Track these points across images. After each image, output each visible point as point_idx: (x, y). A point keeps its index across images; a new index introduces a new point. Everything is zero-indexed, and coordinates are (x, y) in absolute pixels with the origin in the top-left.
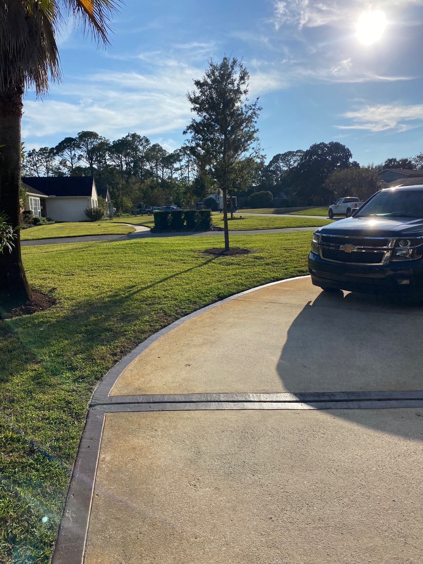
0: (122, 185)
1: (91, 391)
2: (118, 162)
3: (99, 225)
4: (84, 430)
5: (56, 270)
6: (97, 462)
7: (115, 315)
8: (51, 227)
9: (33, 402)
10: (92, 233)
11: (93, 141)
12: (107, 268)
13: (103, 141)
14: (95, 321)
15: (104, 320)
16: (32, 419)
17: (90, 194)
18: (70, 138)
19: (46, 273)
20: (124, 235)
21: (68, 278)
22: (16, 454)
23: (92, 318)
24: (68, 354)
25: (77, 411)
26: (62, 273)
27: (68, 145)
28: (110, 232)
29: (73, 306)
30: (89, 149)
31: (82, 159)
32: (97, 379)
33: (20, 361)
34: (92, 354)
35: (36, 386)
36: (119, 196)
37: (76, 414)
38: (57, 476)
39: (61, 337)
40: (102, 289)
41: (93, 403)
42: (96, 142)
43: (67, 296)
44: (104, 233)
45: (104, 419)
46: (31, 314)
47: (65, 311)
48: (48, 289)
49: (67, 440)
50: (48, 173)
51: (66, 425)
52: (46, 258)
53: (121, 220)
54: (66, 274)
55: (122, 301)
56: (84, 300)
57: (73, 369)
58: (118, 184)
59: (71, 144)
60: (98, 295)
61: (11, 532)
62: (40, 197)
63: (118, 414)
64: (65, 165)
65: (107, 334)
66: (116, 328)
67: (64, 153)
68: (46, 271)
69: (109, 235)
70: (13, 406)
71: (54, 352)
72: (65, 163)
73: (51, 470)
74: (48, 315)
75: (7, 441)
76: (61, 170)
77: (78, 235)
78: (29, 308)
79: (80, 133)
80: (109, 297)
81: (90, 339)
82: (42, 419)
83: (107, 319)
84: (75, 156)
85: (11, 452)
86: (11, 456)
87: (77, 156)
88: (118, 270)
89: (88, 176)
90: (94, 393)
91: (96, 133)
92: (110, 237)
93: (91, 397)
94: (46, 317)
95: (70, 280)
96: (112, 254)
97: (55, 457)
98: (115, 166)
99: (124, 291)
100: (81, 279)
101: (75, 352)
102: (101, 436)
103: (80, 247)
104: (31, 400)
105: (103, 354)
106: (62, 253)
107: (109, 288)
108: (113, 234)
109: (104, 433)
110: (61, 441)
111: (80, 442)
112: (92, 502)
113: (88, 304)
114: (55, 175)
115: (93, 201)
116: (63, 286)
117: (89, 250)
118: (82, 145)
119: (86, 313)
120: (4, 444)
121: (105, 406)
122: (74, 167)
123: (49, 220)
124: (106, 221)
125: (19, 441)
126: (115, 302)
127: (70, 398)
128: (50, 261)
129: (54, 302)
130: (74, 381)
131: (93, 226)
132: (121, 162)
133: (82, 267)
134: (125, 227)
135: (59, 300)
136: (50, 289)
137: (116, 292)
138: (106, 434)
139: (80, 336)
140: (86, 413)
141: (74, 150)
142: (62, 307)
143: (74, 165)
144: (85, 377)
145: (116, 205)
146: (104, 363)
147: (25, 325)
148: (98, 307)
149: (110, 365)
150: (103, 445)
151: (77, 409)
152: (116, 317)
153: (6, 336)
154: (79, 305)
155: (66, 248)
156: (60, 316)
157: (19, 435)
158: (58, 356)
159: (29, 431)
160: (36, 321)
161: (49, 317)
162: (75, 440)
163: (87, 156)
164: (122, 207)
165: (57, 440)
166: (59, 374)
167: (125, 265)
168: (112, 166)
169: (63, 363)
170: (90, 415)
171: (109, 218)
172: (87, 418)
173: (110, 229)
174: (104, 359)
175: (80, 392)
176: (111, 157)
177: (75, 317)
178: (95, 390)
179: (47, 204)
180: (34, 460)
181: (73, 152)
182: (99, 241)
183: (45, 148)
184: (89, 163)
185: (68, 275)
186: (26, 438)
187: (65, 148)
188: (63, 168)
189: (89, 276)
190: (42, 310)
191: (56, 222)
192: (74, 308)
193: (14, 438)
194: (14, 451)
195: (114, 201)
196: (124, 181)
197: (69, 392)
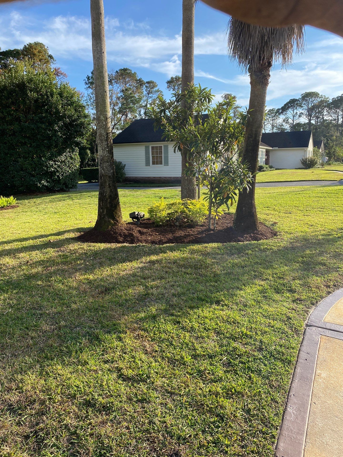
0: (336, 137)
1: (307, 313)
2: (334, 116)
3: (313, 172)
4: (302, 343)
5: (276, 208)
6: (314, 375)
7: (328, 252)
8: (273, 173)
9: (261, 310)
10: (307, 179)
11: (314, 100)
12: (320, 209)
13: (323, 99)
14: (310, 254)
15: (318, 255)
16: (261, 324)
17: (307, 146)
18: (294, 99)
19: (269, 210)
20: (336, 182)
21: (287, 215)
22: (250, 347)
23: (308, 252)
24: (287, 277)
25: (296, 327)
26: (281, 211)
27: (291, 105)
28: (323, 179)
29: (291, 239)
30: (310, 107)
31: (303, 116)
32: (313, 304)
33: (250, 276)
34: (308, 282)
35: (262, 299)
36: (332, 147)
37: (295, 329)
38: (281, 375)
39: (281, 263)
40: (316, 227)
41: (309, 323)
42: (316, 101)
43: (286, 231)
44: (317, 179)
45: (320, 340)
46: (257, 241)
47: (285, 242)
48: (271, 223)
49: (288, 348)
50: (273, 129)
51: (287, 336)
52: (268, 197)
53: (333, 168)
54: (285, 212)
55: (335, 240)
56: (301, 235)
57: (292, 291)
58: (332, 136)
59: (294, 104)
60: (312, 232)
61: (247, 405)
62: (266, 149)
63: (333, 339)
64: (287, 122)
65: (321, 267)
66: (329, 263)
67: (287, 112)
68: (269, 208)
69: (322, 181)
70: (246, 310)
71: (276, 274)
72: (287, 120)
73: (276, 369)
74: (271, 244)
75: (243, 335)
76: (283, 126)
77: (294, 180)
78: (256, 236)
79: (303, 94)
80: (323, 235)
81: (306, 269)
82: (268, 326)
83: (321, 254)
84: (297, 114)
85: (246, 344)
86: (246, 348)
87: (298, 114)
88: (330, 212)
89: (306, 131)
90: (309, 315)
91: (317, 93)
92: (324, 183)
93: (308, 318)
94: (270, 245)
95: (288, 217)
96: (325, 197)
97: (279, 359)
98: (331, 120)
99: (337, 232)
100: (298, 217)
101: (294, 277)
102: (317, 354)
103: (297, 190)
104: (259, 308)
105: (318, 284)
106: (282, 194)
107: (322, 227)
108: (326, 181)
109: (320, 352)
110: (283, 348)
111: (299, 353)
112: (310, 408)
113: (304, 239)
114: (278, 131)
115: (309, 151)
116: (283, 222)
117: (305, 194)
118: (304, 104)
119: (302, 246)
120: (241, 337)
121: (320, 329)
122: (294, 124)
123: (271, 167)
124: (318, 169)
125: (251, 338)
126: (328, 241)
127: (291, 315)
128: (272, 200)
129: (276, 234)
130: (293, 301)
131: (307, 173)
132: (338, 117)
133: (298, 207)
134: (337, 174)
135: (280, 232)
136: (272, 223)
137: (329, 232)
138: (323, 354)
139: (297, 265)
140: (304, 331)
141: (296, 109)
142: (282, 239)
143: (295, 122)
144: (302, 300)
145: (329, 155)
146: (318, 292)
147: (253, 249)
148: (312, 242)
149: (324, 295)
150: (319, 363)
151: (296, 325)
152: (329, 253)
153: (240, 255)
154: (297, 240)
155: (285, 190)
156: (280, 245)
157: (251, 333)
158: (280, 278)
159: (259, 333)
160: (262, 247)
161: (272, 246)
162: (295, 351)
163: (307, 113)
164: (335, 156)
165: (281, 346)
166: (280, 293)
167: (337, 208)
168: (328, 120)
169: (284, 285)
170: (306, 333)
171: (321, 166)
172: (304, 334)
173: (323, 176)
174: (318, 288)
175: (298, 311)
176: (329, 112)
177: (293, 248)
178: (310, 313)
179: (271, 154)
180: (263, 356)
181: (295, 111)
182: (313, 186)
183: (273, 109)
184: (308, 120)
185: (286, 213)
186: (257, 337)
187: (289, 107)
188: (286, 125)
189: (304, 215)
190: (266, 239)
191: (276, 169)
192: (292, 241)
193: (248, 335)
194: (248, 344)
195: (327, 151)
196: (339, 133)
197: (289, 309)
